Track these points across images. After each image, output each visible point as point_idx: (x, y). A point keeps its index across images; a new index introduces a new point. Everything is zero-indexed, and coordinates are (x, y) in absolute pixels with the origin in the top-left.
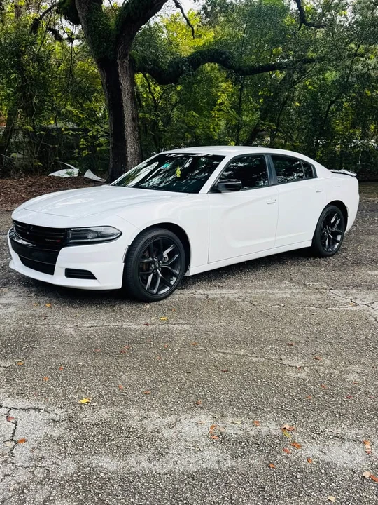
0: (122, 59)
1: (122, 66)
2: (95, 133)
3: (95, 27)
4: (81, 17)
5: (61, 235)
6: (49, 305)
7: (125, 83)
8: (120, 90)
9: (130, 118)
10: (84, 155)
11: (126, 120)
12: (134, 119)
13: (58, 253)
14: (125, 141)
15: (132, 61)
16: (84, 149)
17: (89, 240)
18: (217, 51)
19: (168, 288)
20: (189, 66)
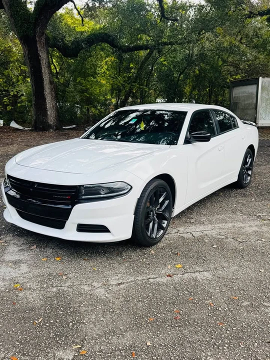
0: (40, 37)
1: (40, 42)
2: (16, 93)
3: (17, 11)
4: (4, 4)
5: (72, 192)
6: (58, 259)
7: (43, 55)
8: (40, 61)
9: (48, 82)
10: (8, 109)
11: (45, 83)
12: (51, 83)
13: (71, 209)
14: (45, 99)
15: (47, 39)
16: (8, 105)
17: (102, 196)
18: (106, 34)
19: (162, 231)
20: (86, 44)
